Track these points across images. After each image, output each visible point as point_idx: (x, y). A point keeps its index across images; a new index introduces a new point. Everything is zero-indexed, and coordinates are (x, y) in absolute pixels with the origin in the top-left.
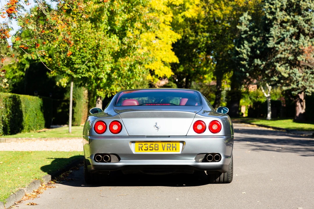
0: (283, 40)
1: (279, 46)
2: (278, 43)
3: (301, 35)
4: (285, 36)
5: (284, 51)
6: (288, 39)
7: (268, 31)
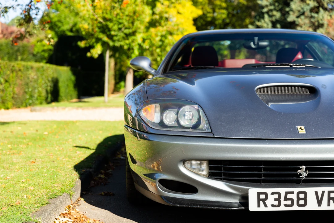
0: (303, 14)
1: (299, 20)
2: (298, 17)
3: (321, 9)
4: (305, 10)
5: (304, 24)
6: (308, 13)
7: (288, 5)
